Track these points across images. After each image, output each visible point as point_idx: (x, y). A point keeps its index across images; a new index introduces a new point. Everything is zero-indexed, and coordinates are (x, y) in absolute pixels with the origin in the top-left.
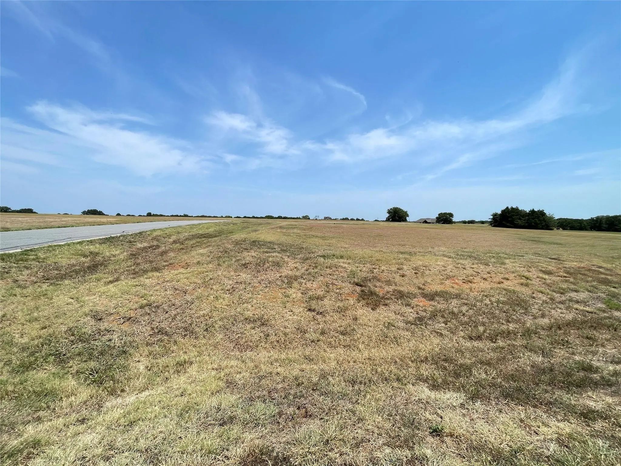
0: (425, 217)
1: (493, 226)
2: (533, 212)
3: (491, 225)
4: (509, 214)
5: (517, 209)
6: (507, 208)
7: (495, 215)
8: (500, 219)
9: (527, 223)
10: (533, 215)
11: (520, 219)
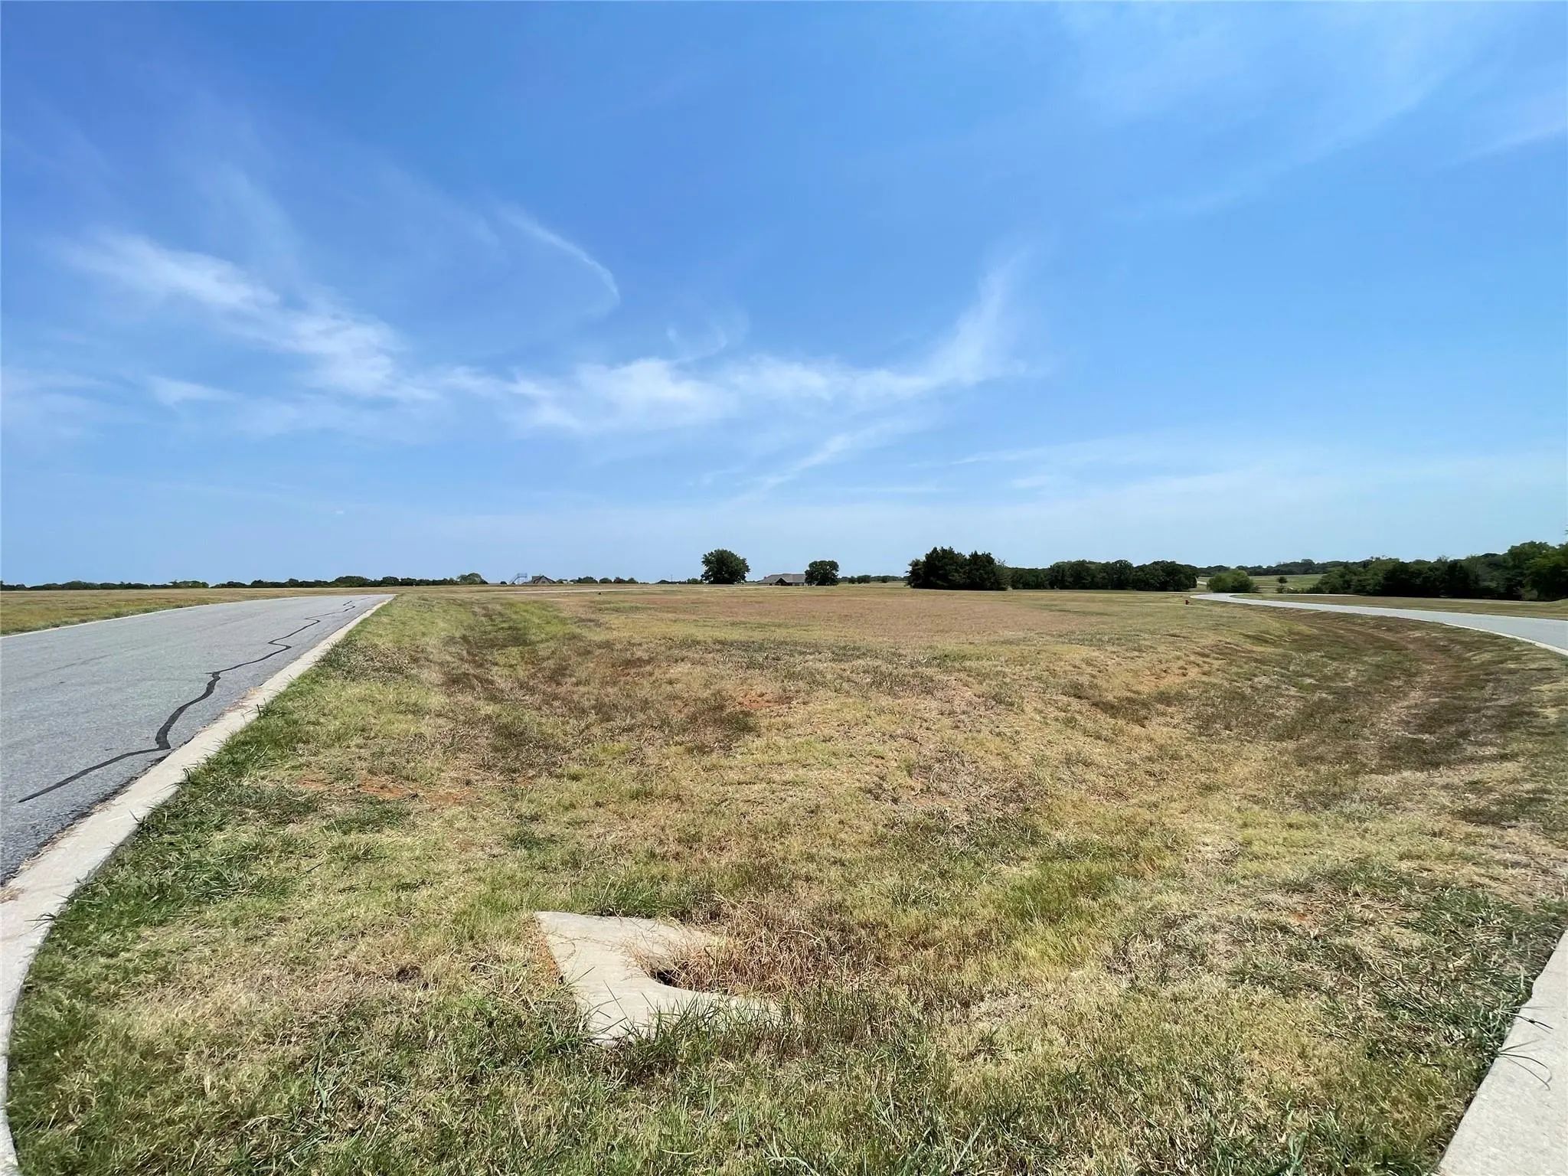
0: (779, 571)
1: (914, 587)
2: (975, 556)
3: (909, 584)
4: (939, 561)
5: (951, 551)
6: (935, 549)
7: (915, 564)
8: (924, 573)
9: (968, 577)
10: (975, 564)
11: (957, 571)
